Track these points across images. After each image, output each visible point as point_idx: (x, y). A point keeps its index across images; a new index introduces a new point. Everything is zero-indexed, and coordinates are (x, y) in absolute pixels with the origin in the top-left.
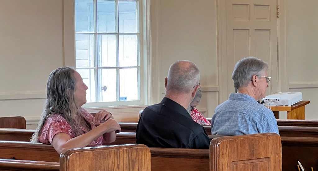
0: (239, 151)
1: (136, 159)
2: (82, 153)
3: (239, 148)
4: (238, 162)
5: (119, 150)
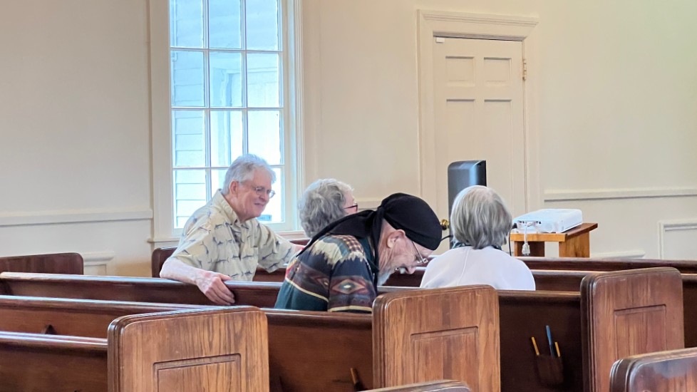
0: (424, 316)
1: (241, 332)
2: (147, 324)
3: (424, 311)
4: (423, 335)
5: (212, 317)
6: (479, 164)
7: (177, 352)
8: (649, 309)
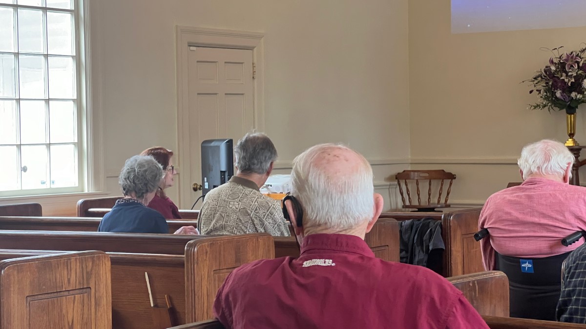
0: (222, 257)
1: (92, 270)
2: (22, 266)
3: (222, 253)
4: (221, 271)
5: (70, 259)
6: (227, 142)
7: (44, 287)
8: (377, 249)
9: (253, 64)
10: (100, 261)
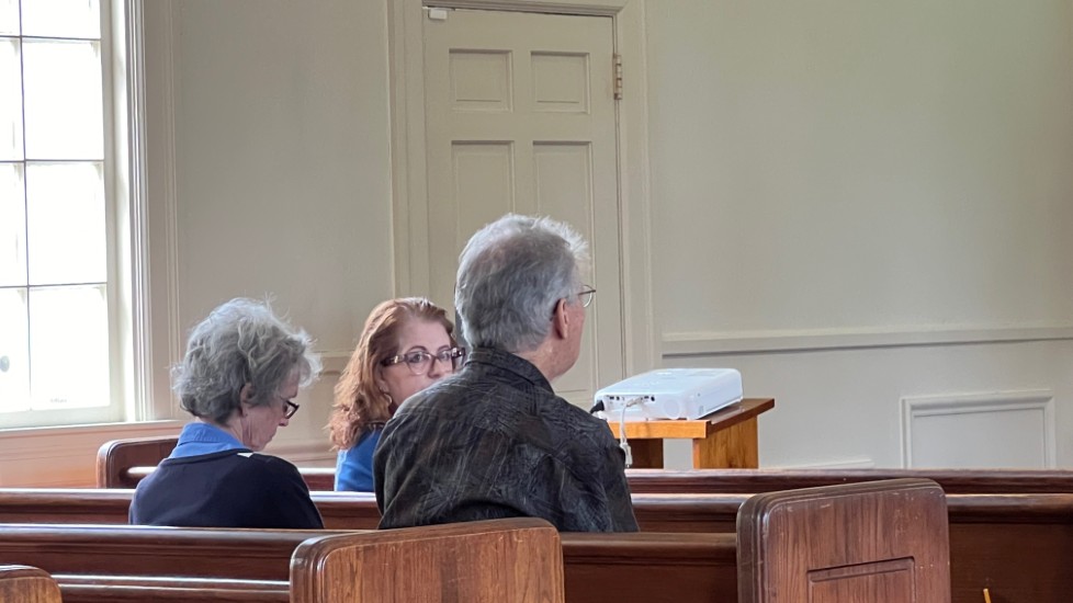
0: (401, 585)
3: (400, 573)
8: (879, 566)
9: (615, 56)
10: (30, 594)
